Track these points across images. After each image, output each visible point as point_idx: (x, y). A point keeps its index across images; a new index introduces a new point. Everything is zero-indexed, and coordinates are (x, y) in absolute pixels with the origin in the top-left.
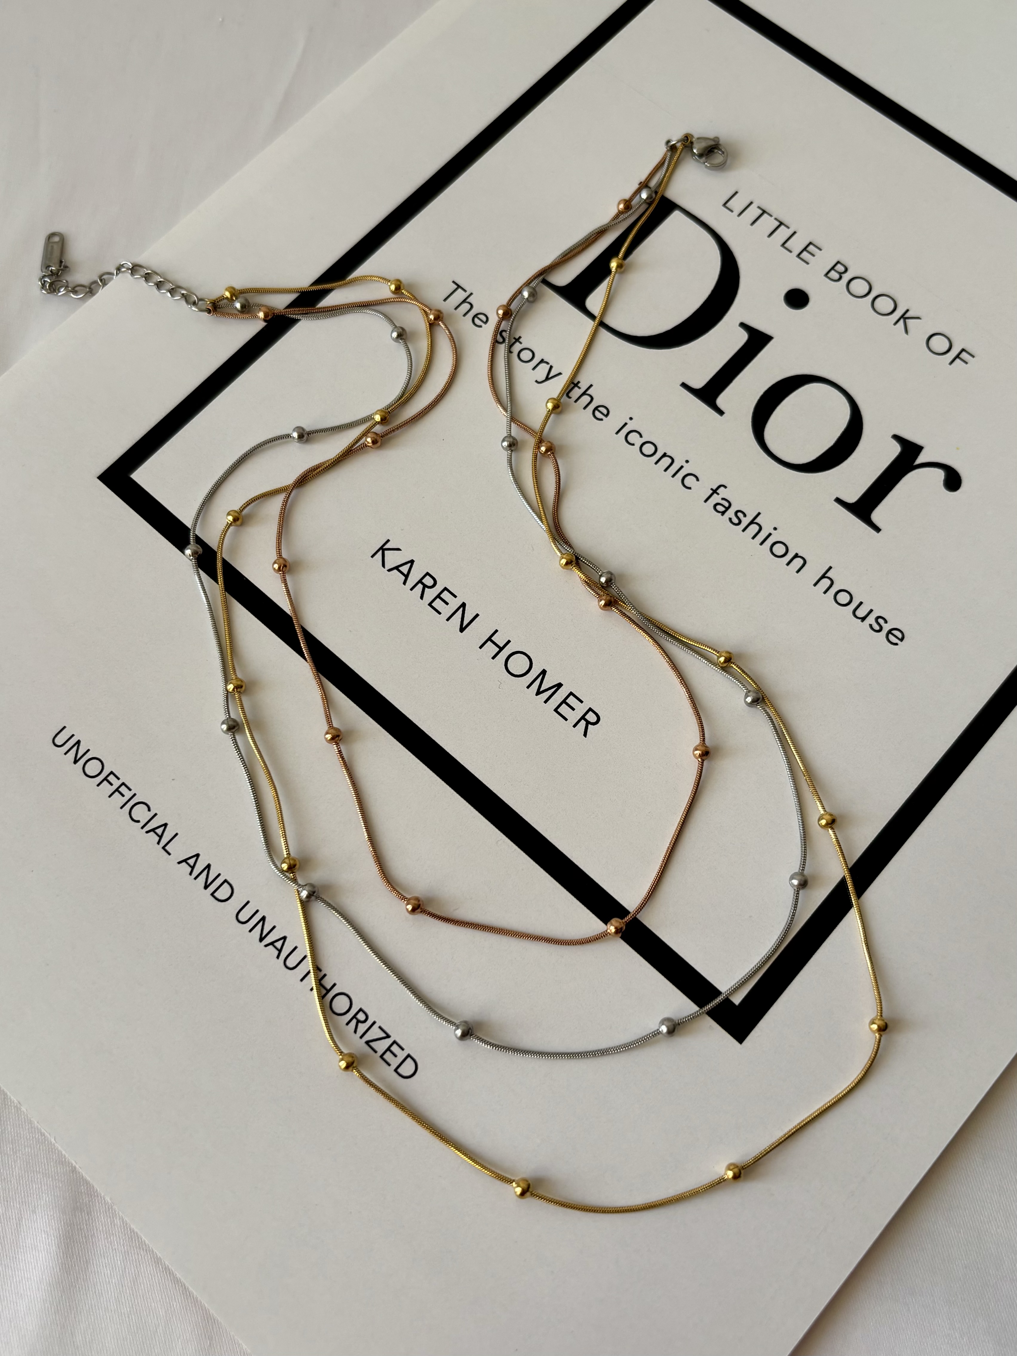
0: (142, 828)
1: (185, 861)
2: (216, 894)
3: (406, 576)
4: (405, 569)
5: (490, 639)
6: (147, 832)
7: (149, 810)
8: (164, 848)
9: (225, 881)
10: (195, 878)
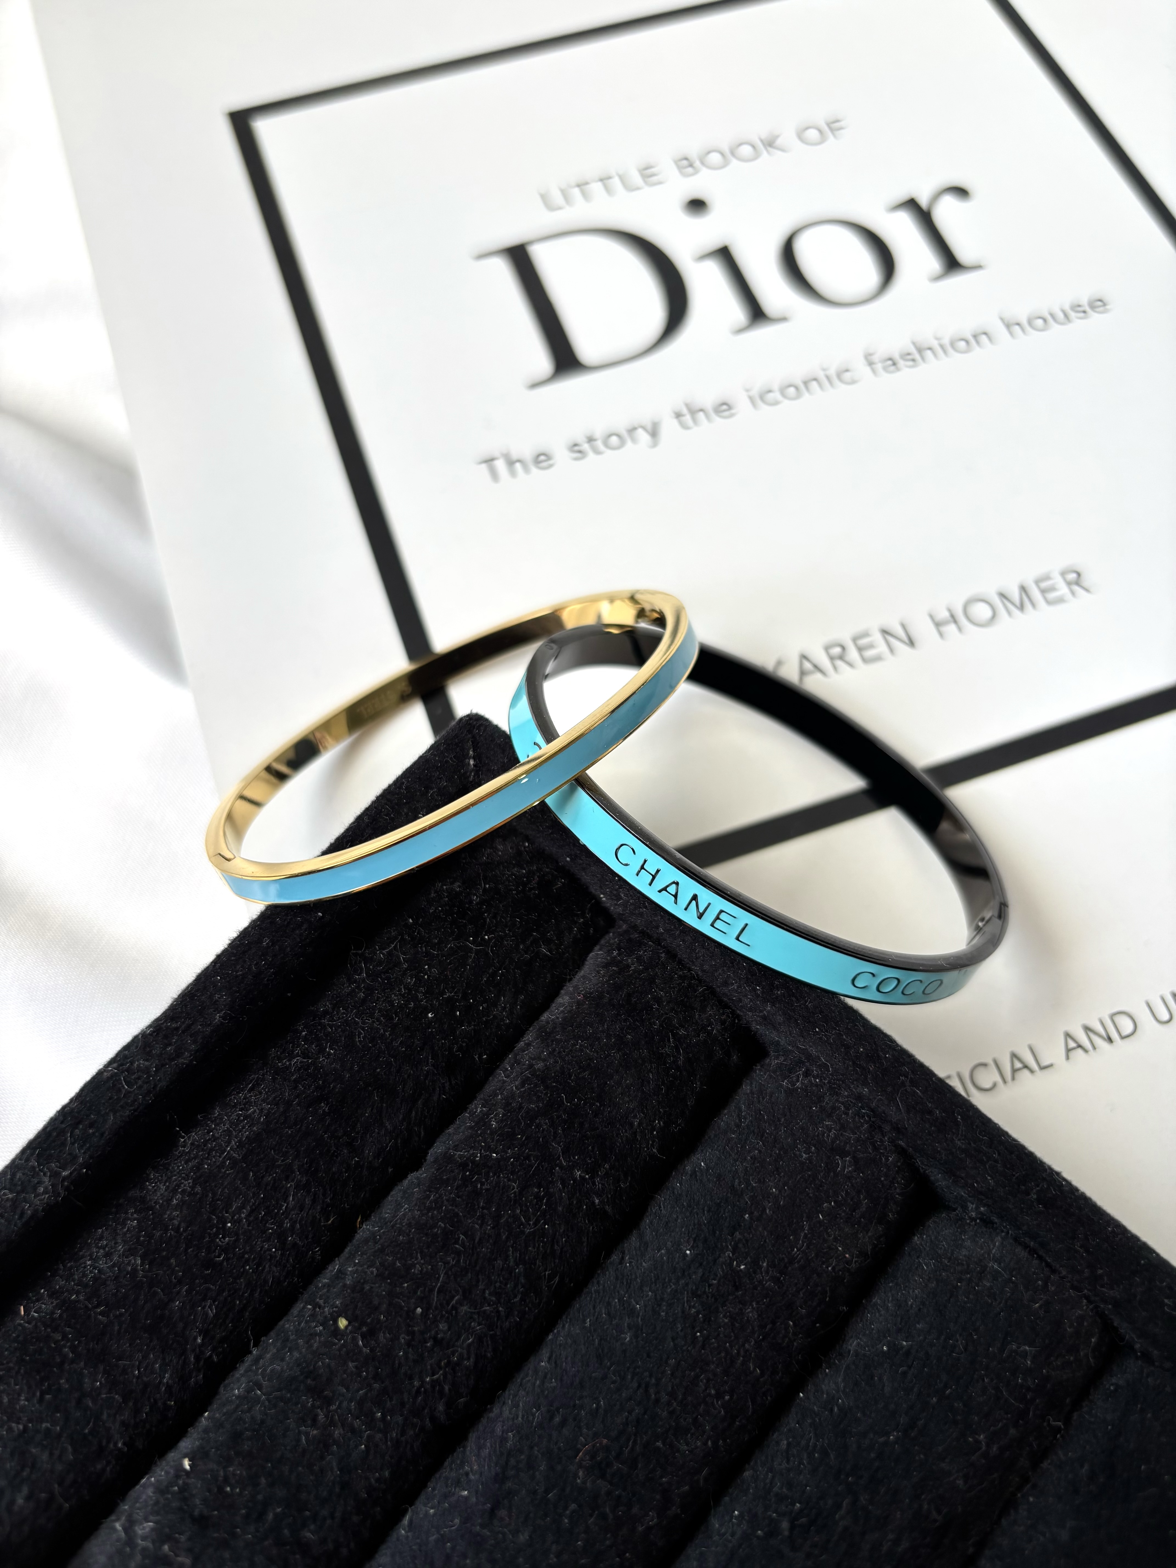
0: (1005, 1082)
1: (1068, 1050)
2: (1124, 1033)
3: (817, 668)
4: (807, 666)
5: (938, 625)
6: (1013, 1079)
7: (985, 1065)
8: (1042, 1068)
9: (1112, 1016)
10: (1094, 1048)
